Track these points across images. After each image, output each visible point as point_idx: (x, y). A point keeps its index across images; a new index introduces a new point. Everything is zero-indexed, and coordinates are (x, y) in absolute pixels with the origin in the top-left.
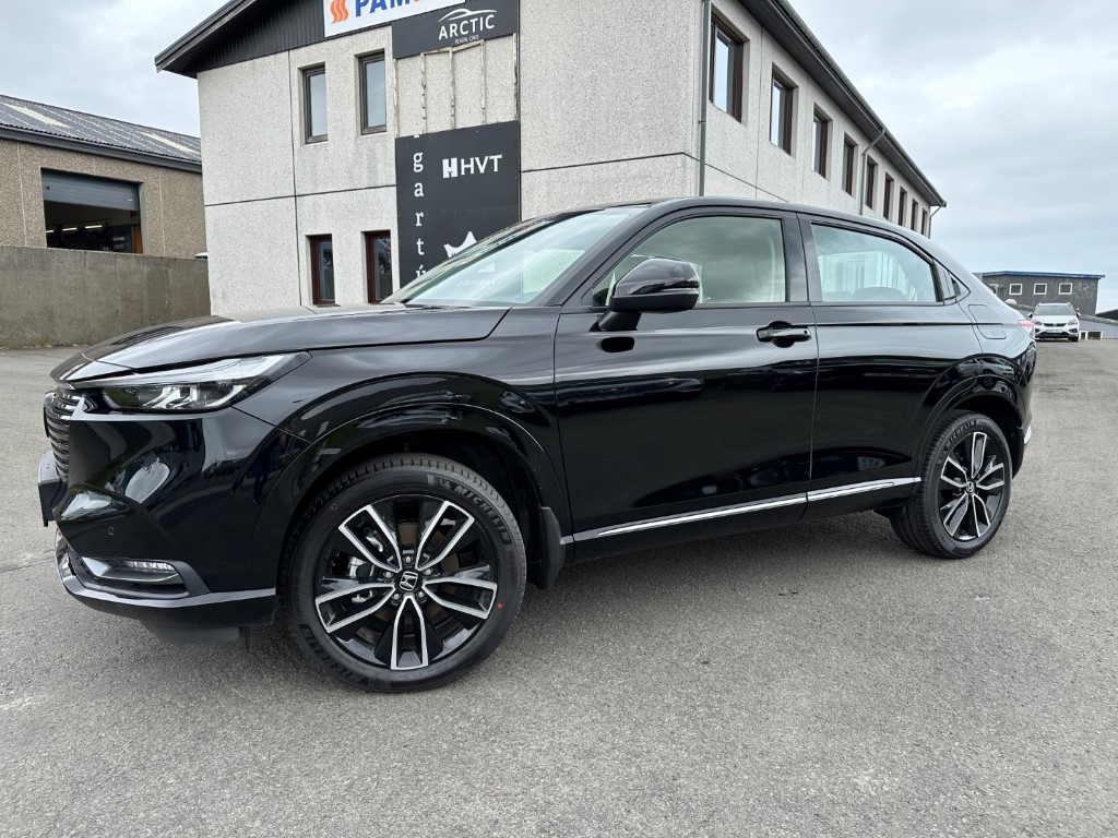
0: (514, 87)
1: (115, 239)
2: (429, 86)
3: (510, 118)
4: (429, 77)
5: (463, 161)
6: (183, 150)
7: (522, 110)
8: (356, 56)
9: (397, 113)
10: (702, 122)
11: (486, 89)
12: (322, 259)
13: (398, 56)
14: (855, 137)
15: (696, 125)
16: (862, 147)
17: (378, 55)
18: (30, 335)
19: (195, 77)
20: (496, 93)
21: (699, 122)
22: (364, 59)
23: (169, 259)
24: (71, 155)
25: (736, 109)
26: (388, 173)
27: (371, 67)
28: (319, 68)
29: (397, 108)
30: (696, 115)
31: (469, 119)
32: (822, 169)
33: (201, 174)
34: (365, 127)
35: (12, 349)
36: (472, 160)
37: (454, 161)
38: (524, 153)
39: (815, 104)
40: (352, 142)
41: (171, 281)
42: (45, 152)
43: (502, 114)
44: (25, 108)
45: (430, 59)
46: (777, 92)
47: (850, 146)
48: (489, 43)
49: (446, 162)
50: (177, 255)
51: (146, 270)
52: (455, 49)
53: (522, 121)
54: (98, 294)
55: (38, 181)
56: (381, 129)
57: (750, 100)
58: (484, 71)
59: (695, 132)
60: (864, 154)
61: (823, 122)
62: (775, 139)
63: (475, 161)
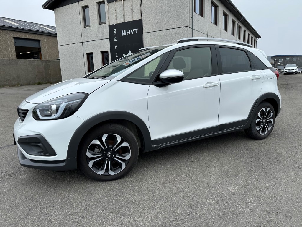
0: (140, 10)
1: (34, 56)
2: (117, 10)
3: (140, 18)
4: (117, 8)
5: (127, 31)
6: (51, 30)
7: (143, 16)
8: (97, 3)
9: (109, 18)
10: (192, 18)
11: (133, 11)
12: (90, 59)
13: (108, 2)
14: (235, 20)
15: (190, 18)
16: (237, 22)
17: (103, 2)
18: (14, 83)
19: (53, 10)
20: (135, 11)
21: (191, 18)
22: (99, 4)
23: (49, 61)
24: (21, 33)
25: (201, 14)
26: (107, 35)
27: (101, 6)
28: (87, 7)
29: (109, 17)
30: (190, 16)
31: (128, 19)
32: (226, 29)
33: (56, 37)
34: (100, 22)
35: (10, 87)
36: (130, 30)
37: (125, 31)
38: (144, 28)
39: (224, 11)
40: (97, 27)
41: (50, 67)
42: (14, 32)
43: (137, 17)
44: (8, 20)
45: (117, 3)
46: (213, 8)
47: (233, 22)
49: (122, 31)
50: (51, 59)
51: (43, 64)
53: (143, 19)
54: (31, 71)
55: (13, 41)
56: (105, 23)
57: (205, 11)
58: (132, 6)
59: (190, 20)
60: (237, 24)
61: (226, 16)
62: (213, 22)
63: (130, 31)
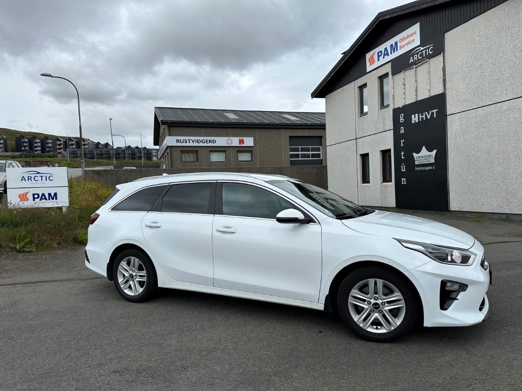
0: (442, 77)
2: (406, 84)
3: (441, 92)
4: (406, 80)
5: (420, 114)
7: (447, 87)
8: (378, 77)
9: (394, 98)
11: (430, 81)
13: (393, 74)
17: (386, 75)
19: (324, 98)
20: (435, 81)
22: (382, 78)
24: (299, 130)
26: (390, 124)
27: (385, 80)
28: (365, 85)
29: (394, 96)
31: (423, 95)
34: (383, 106)
37: (417, 115)
38: (448, 107)
40: (377, 113)
42: (290, 130)
43: (438, 90)
45: (406, 72)
48: (431, 60)
49: (413, 116)
52: (416, 66)
53: (447, 92)
55: (288, 141)
56: (388, 106)
58: (429, 73)
63: (425, 114)
